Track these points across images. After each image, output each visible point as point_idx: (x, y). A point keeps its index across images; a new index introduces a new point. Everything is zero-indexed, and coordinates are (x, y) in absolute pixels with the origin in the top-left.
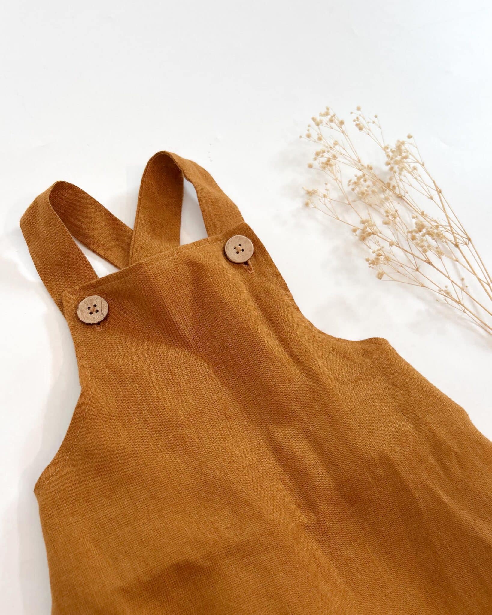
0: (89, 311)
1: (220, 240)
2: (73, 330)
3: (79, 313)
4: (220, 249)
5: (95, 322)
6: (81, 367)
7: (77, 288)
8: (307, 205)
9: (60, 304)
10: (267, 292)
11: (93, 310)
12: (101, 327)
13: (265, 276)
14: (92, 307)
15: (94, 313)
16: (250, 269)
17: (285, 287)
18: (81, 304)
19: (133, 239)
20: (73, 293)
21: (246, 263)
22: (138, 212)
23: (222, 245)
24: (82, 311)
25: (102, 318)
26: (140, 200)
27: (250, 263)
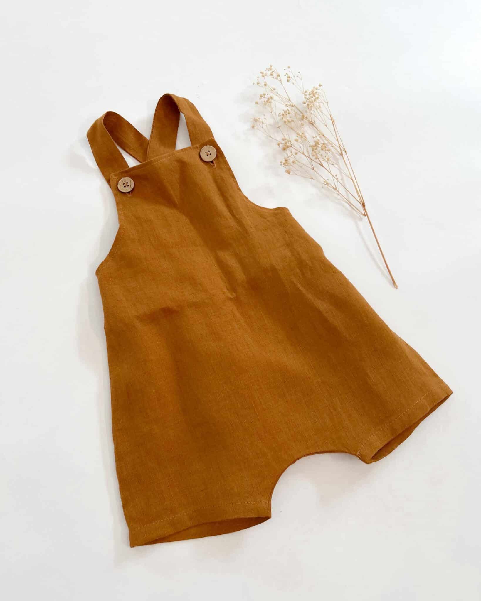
0: (124, 186)
1: (198, 148)
2: (115, 195)
3: (119, 186)
4: (198, 153)
5: (128, 191)
6: (119, 215)
7: (117, 173)
8: (253, 127)
9: (109, 181)
10: (222, 179)
11: (126, 185)
12: (130, 194)
13: (222, 170)
14: (126, 183)
15: (127, 186)
16: (214, 166)
17: (233, 177)
18: (119, 182)
19: (149, 146)
20: (115, 175)
21: (212, 162)
22: (152, 129)
23: (199, 151)
24: (120, 185)
25: (131, 190)
26: (154, 122)
27: (214, 161)
